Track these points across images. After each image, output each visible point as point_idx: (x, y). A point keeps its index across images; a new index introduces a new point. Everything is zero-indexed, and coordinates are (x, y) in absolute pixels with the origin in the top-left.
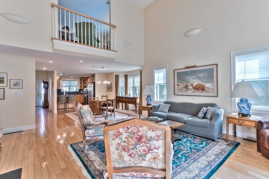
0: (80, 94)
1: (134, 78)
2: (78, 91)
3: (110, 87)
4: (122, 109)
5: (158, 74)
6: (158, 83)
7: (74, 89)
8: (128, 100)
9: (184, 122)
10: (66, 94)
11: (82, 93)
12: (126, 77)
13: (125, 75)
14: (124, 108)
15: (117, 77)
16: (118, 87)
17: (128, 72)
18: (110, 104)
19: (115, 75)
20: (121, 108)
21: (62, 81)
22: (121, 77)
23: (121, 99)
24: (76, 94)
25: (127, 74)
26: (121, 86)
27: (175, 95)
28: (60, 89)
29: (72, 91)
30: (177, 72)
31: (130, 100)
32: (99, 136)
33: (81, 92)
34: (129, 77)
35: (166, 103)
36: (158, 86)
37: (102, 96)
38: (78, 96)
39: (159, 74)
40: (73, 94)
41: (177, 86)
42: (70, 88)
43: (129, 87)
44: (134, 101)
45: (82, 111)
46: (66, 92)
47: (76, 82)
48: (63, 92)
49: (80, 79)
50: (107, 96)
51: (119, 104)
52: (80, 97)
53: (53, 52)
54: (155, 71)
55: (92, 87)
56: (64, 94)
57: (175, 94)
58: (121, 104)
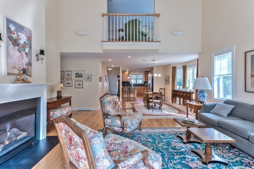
0: (145, 86)
1: (194, 69)
2: (143, 83)
3: (167, 80)
4: (180, 104)
5: (219, 61)
6: (219, 74)
7: (140, 82)
8: (183, 95)
9: (247, 137)
10: (133, 86)
11: (146, 86)
12: (185, 68)
13: (183, 66)
14: (182, 103)
15: (174, 69)
16: (175, 80)
17: (187, 62)
18: (159, 97)
19: (172, 67)
20: (178, 102)
21: (131, 75)
22: (179, 68)
23: (176, 93)
24: (141, 86)
25: (186, 65)
26: (179, 79)
27: (245, 91)
28: (129, 81)
29: (138, 83)
30: (251, 56)
31: (184, 95)
32: (115, 127)
33: (146, 84)
34: (188, 68)
35: (227, 102)
36: (221, 78)
37: (160, 89)
38: (143, 88)
39: (222, 61)
40: (139, 86)
41: (251, 77)
42: (137, 81)
43: (188, 79)
44: (189, 96)
45: (104, 101)
46: (133, 84)
47: (141, 75)
48: (131, 84)
49: (145, 73)
50: (164, 89)
51: (176, 98)
52: (144, 88)
53: (103, 52)
54: (216, 58)
55: (150, 79)
56: (132, 86)
57: (247, 90)
58: (178, 99)
